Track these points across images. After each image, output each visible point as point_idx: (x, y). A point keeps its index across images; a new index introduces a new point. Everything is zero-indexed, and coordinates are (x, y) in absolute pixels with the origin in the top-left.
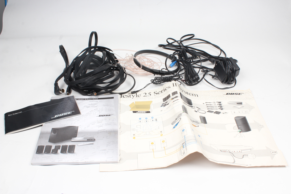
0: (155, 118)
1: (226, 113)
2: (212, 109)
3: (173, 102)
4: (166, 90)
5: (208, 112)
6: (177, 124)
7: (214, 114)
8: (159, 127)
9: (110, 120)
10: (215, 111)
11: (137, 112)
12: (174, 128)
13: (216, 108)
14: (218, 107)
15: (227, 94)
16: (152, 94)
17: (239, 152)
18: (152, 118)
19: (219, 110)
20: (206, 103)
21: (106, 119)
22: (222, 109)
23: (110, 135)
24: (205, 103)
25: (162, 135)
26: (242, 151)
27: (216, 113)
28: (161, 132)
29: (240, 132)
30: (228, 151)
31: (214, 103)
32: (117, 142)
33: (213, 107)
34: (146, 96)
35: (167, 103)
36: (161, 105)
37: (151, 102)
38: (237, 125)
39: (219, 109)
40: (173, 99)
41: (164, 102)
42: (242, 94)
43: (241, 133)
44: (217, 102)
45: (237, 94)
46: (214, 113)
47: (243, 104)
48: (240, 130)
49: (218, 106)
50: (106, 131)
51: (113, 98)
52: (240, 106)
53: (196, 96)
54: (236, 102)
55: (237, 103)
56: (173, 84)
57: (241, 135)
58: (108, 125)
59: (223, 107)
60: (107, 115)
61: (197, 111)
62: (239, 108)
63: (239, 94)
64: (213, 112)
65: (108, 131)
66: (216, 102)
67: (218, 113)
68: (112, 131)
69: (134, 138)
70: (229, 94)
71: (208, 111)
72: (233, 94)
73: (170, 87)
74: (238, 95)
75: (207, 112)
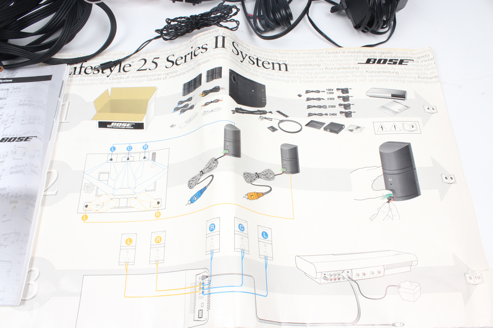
0: (151, 149)
1: (358, 127)
2: (321, 115)
3: (206, 104)
4: (195, 55)
5: (308, 128)
6: (201, 192)
7: (325, 132)
8: (155, 182)
9: (24, 154)
10: (327, 121)
11: (110, 123)
12: (192, 201)
13: (332, 111)
14: (337, 106)
15: (368, 61)
16: (162, 62)
17: (376, 274)
18: (145, 147)
19: (340, 120)
20: (307, 92)
21: (15, 153)
22: (348, 115)
23: (15, 207)
24: (303, 93)
25: (158, 215)
26: (387, 272)
27: (331, 131)
28: (158, 203)
29: (390, 199)
30: (345, 275)
31: (330, 91)
32: (27, 235)
33: (325, 107)
34: (143, 68)
35: (190, 103)
36: (176, 105)
37: (153, 90)
38: (384, 174)
39: (341, 112)
40: (206, 93)
41: (184, 95)
42: (410, 63)
43: (392, 202)
44: (338, 89)
45: (395, 63)
46: (325, 129)
47: (408, 96)
48: (391, 192)
49: (340, 105)
50: (8, 193)
51: (48, 78)
52: (398, 105)
53: (283, 67)
54: (388, 90)
55: (393, 96)
56: (217, 38)
57: (390, 209)
58: (17, 172)
59: (352, 109)
60: (20, 139)
61: (276, 127)
62: (397, 113)
63: (401, 62)
64: (324, 124)
65: (12, 196)
66: (335, 91)
67: (335, 128)
68: (20, 196)
69: (85, 218)
70: (374, 63)
71: (311, 124)
72: (385, 61)
73: (206, 49)
74: (397, 66)
75: (305, 128)
